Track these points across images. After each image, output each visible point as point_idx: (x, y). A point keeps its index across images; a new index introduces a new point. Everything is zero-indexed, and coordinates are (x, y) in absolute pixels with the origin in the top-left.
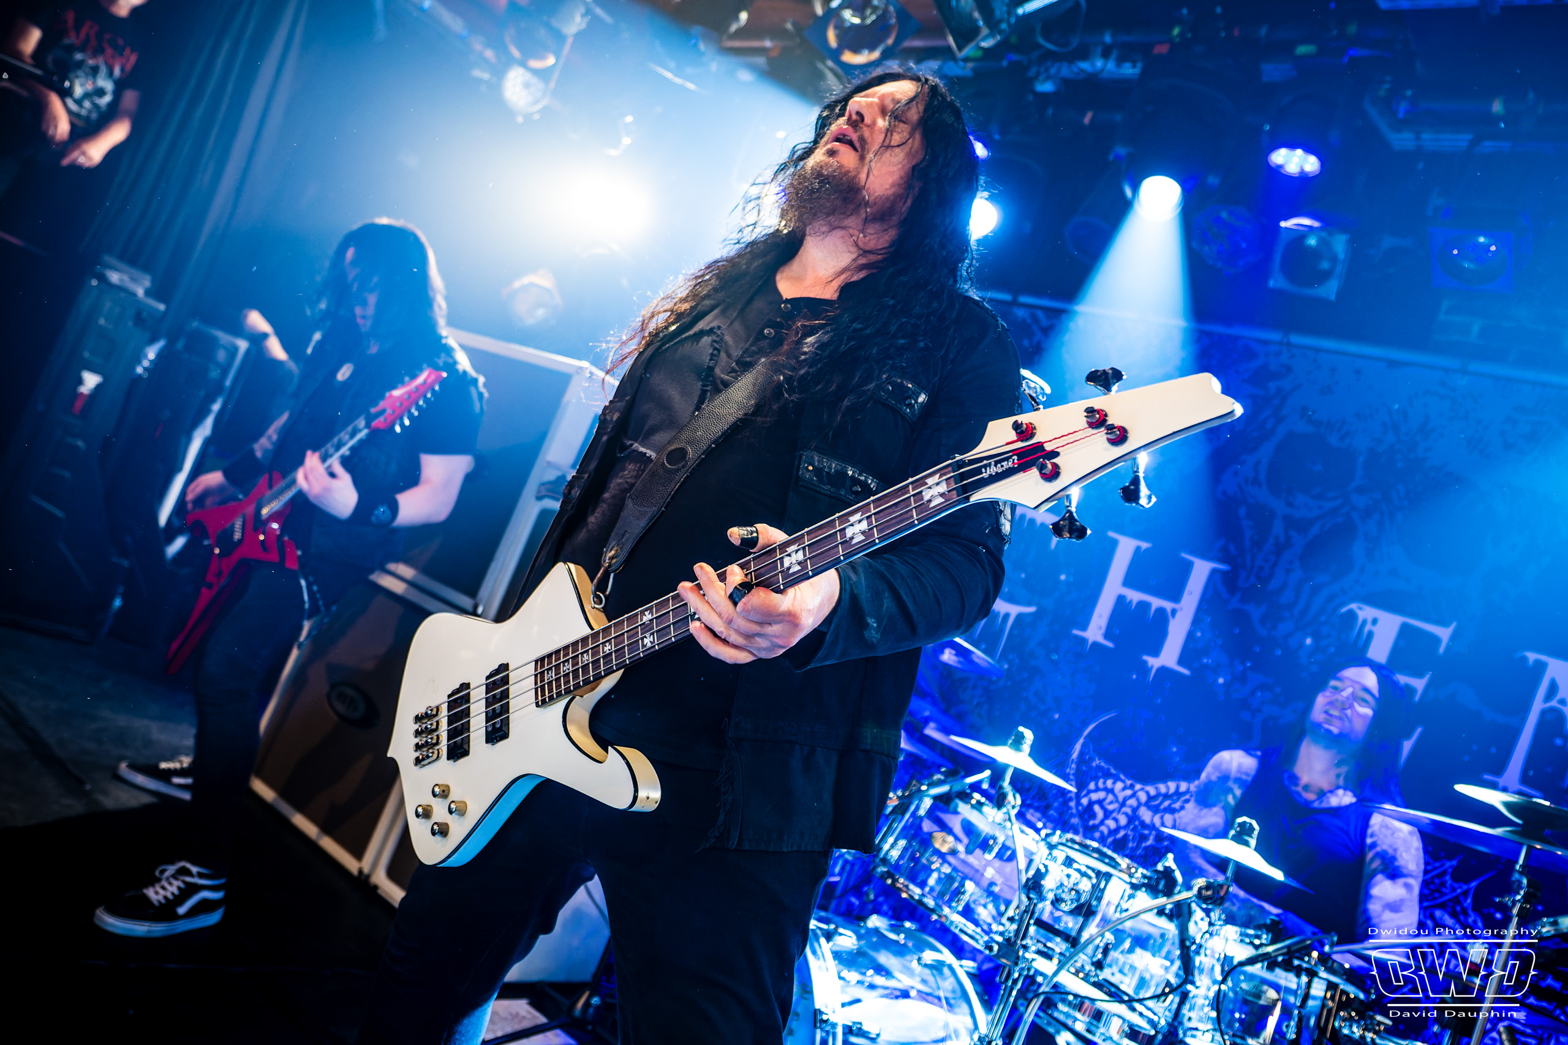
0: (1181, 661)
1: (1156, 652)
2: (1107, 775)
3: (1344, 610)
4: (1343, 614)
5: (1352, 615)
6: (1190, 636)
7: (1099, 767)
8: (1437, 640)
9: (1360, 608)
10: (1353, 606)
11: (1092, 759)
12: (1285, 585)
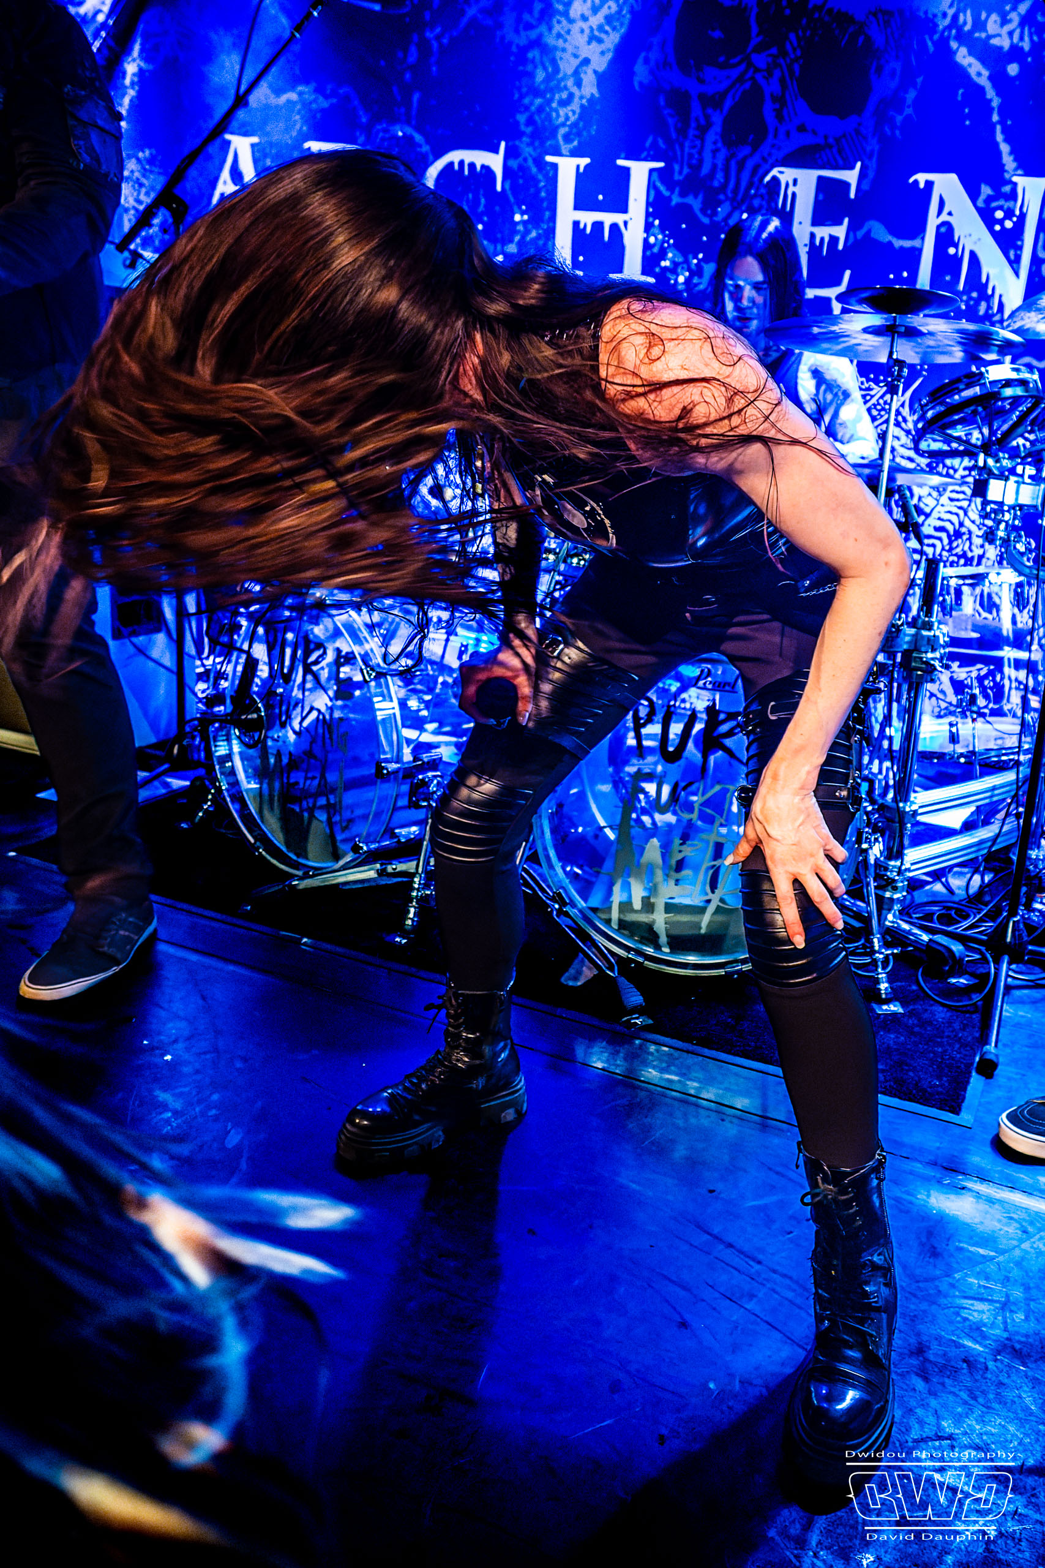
0: (645, 271)
1: (619, 268)
3: (768, 178)
4: (768, 184)
8: (847, 186)
9: (781, 172)
12: (714, 167)
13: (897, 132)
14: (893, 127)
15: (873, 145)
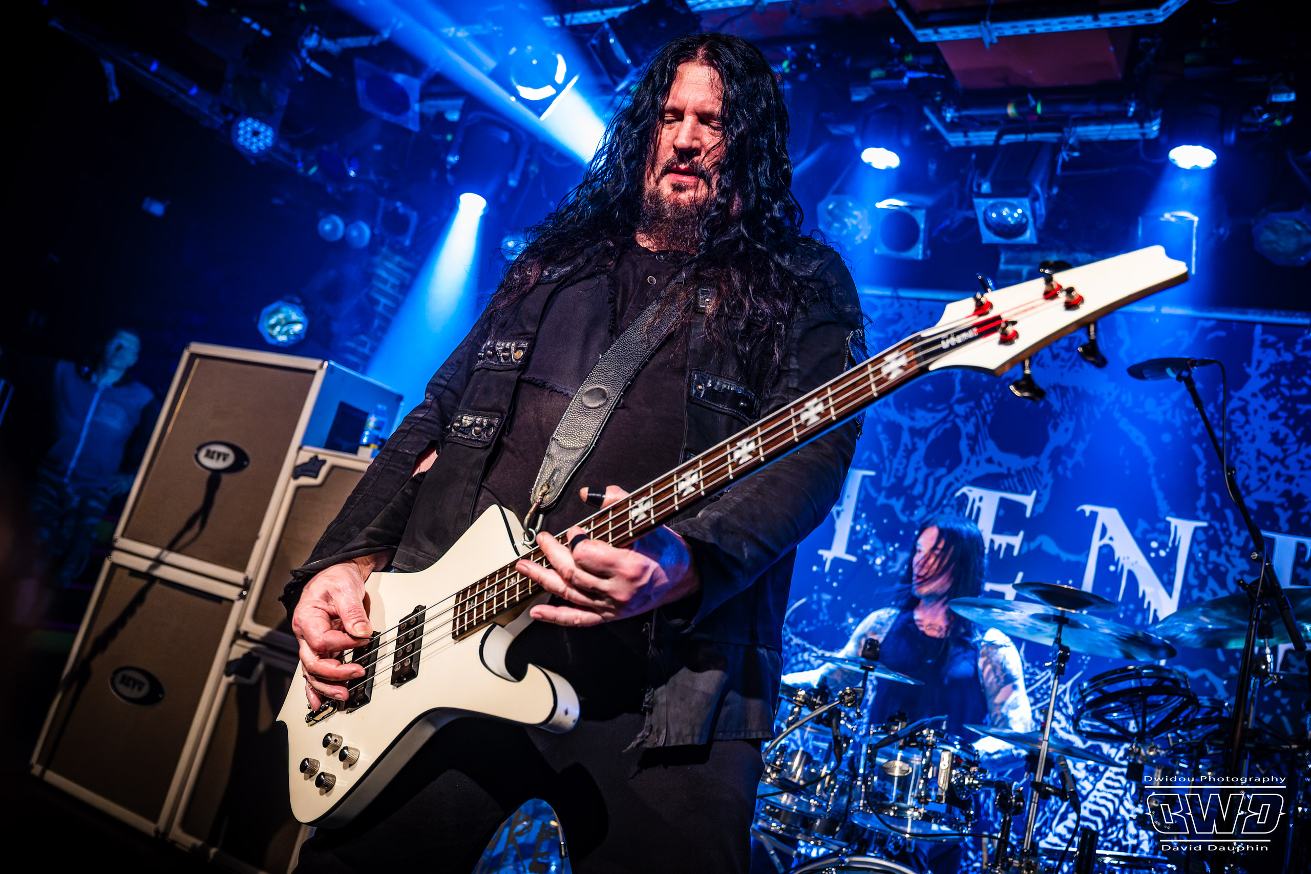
0: (849, 551)
1: (828, 547)
2: (804, 650)
3: (958, 494)
4: (958, 497)
5: (965, 497)
6: (853, 531)
7: (798, 645)
8: (1023, 507)
9: (970, 491)
10: (965, 490)
11: (791, 639)
12: (916, 481)
13: (1069, 474)
14: (1065, 469)
15: (1048, 479)
